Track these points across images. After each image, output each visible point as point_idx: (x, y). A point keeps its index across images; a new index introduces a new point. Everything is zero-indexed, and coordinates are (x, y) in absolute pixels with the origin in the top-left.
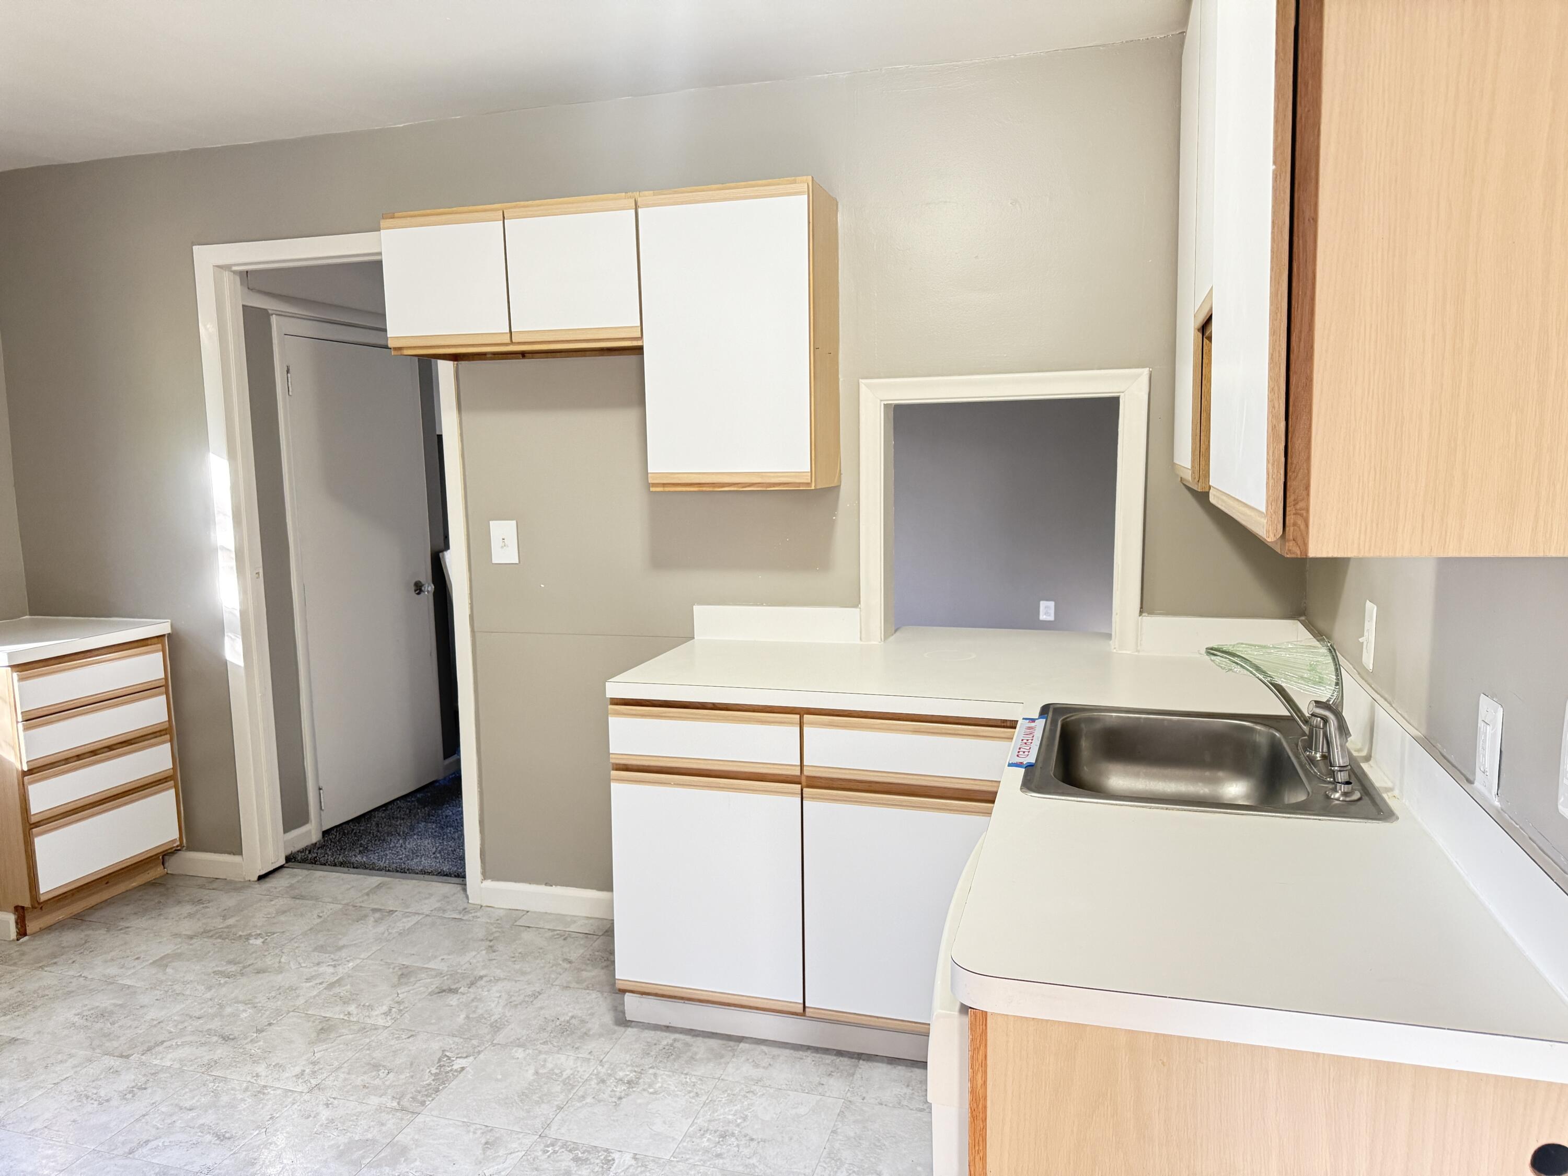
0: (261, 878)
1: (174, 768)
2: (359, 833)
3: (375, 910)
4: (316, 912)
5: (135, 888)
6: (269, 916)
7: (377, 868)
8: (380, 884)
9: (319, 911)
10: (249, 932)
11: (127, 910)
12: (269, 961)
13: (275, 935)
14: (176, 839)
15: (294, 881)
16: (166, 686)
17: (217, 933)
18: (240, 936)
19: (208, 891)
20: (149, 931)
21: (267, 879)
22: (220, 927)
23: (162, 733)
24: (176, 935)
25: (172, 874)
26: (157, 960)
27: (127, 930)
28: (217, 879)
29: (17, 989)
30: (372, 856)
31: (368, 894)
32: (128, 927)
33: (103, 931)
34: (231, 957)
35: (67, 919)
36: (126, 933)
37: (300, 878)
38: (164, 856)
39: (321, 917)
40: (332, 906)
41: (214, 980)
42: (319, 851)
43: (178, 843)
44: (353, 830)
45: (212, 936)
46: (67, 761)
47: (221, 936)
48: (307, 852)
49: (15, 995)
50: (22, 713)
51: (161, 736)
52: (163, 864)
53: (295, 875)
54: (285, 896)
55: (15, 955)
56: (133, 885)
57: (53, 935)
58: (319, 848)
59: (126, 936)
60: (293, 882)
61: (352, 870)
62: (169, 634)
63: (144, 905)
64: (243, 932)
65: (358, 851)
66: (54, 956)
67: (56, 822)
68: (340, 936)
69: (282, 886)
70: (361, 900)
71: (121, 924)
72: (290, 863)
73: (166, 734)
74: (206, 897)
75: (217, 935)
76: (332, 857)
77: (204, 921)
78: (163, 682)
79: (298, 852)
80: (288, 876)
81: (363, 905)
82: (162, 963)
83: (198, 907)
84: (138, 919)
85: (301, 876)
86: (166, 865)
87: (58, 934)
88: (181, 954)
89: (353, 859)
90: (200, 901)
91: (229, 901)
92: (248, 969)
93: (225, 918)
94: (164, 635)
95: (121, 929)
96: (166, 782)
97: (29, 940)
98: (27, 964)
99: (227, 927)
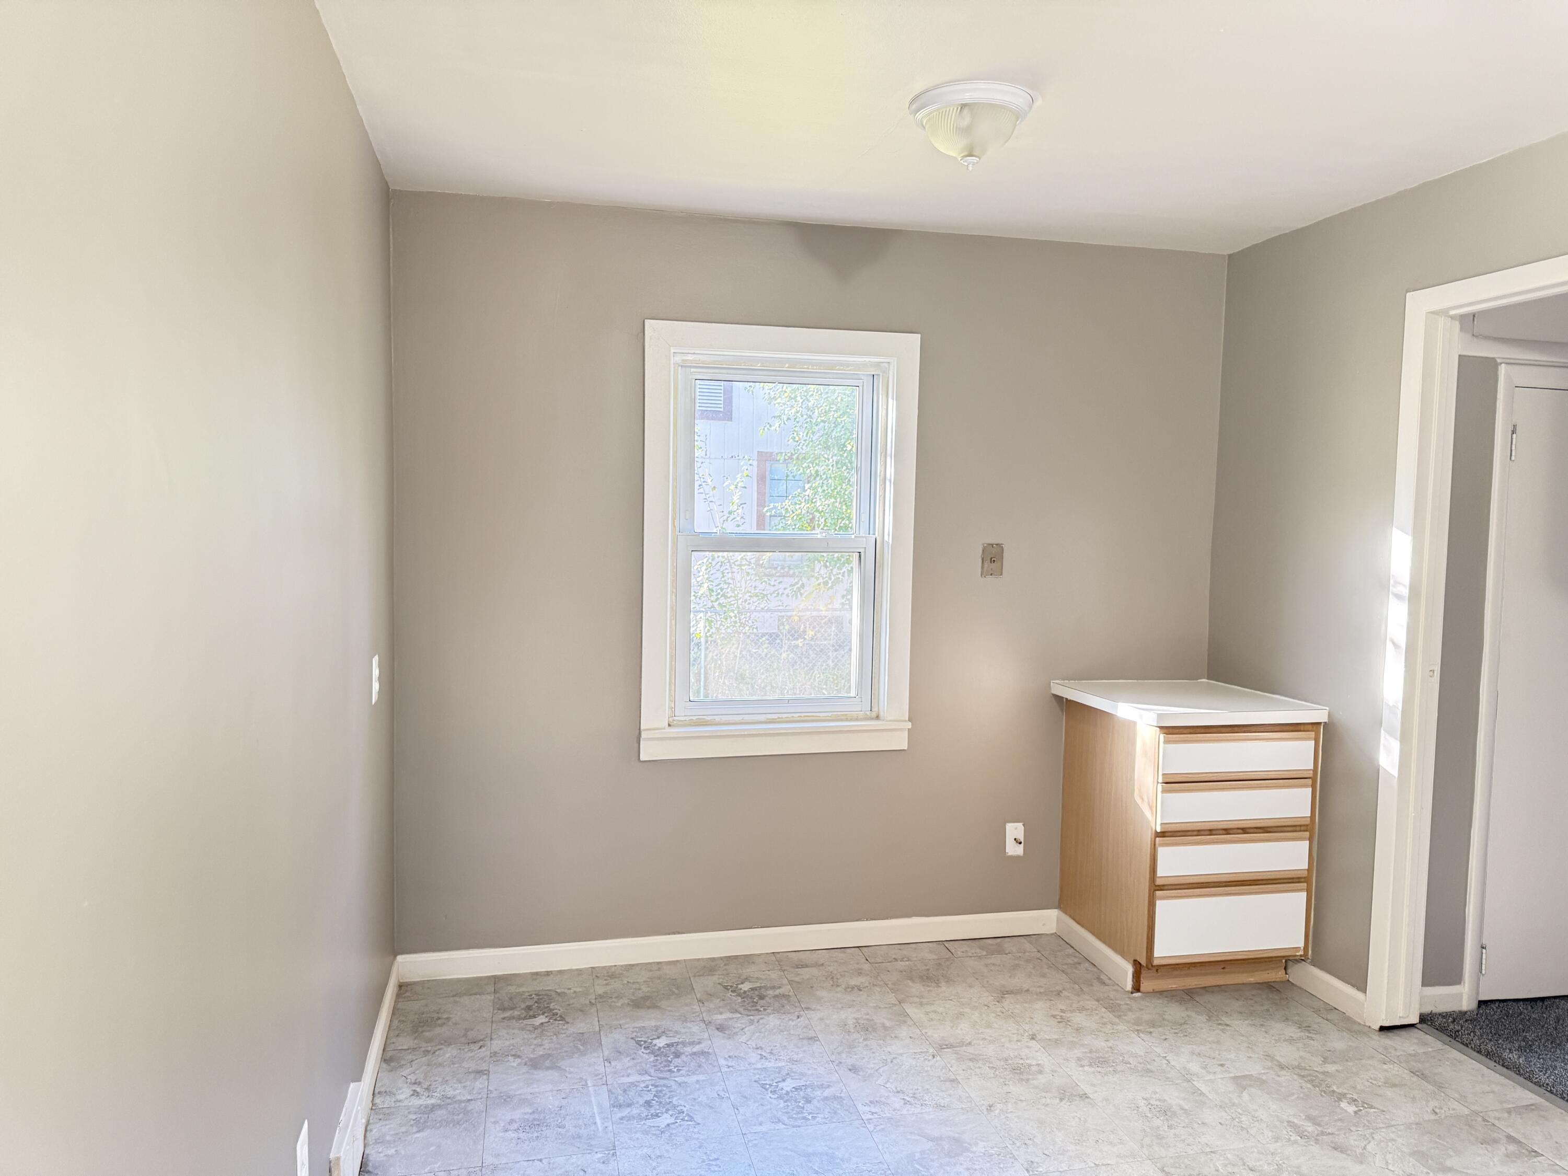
0: (1383, 1029)
1: (1309, 870)
2: (1528, 1020)
3: (1510, 1139)
4: (1433, 1104)
5: (1251, 984)
6: (1374, 1082)
7: (1534, 1080)
8: (1532, 1105)
9: (1437, 1105)
10: (1345, 1091)
11: (1236, 1005)
12: (1353, 1141)
13: (1373, 1110)
14: (1300, 948)
15: (1421, 1050)
16: (1314, 779)
17: (1310, 1075)
18: (1334, 1091)
19: (1320, 1020)
20: (1244, 1039)
21: (1390, 1034)
22: (1315, 1069)
23: (1302, 828)
24: (1269, 1057)
25: (1292, 984)
26: (1239, 1077)
27: (1225, 1027)
28: (1335, 1009)
29: (1110, 1044)
30: (1534, 1060)
31: (1509, 1112)
32: (1227, 1025)
33: (1204, 1018)
34: (1314, 1113)
35: (1180, 990)
36: (1223, 1031)
37: (1430, 1049)
38: (1286, 961)
39: (1436, 1113)
40: (1455, 1105)
41: (1285, 1132)
42: (1466, 1025)
43: (1301, 953)
44: (1521, 1014)
45: (1303, 1076)
46: (1199, 832)
47: (1312, 1081)
48: (1451, 1020)
49: (1106, 1049)
50: (1163, 774)
51: (1300, 831)
52: (1285, 969)
53: (1425, 1044)
54: (1404, 1065)
55: (1124, 1007)
56: (1250, 979)
57: (1160, 1001)
58: (1466, 1021)
59: (1223, 1034)
60: (1419, 1051)
61: (1499, 1067)
62: (1326, 722)
63: (1252, 1006)
64: (1338, 1088)
65: (1517, 1045)
66: (1153, 1024)
67: (1179, 891)
68: (1452, 1153)
69: (1404, 1051)
70: (1497, 1115)
71: (1223, 1019)
72: (1424, 1026)
73: (1307, 831)
74: (1315, 1026)
75: (1309, 1078)
76: (1479, 1039)
77: (1302, 1054)
78: (1310, 774)
79: (1440, 1014)
80: (1416, 1041)
81: (1496, 1123)
82: (1242, 1082)
83: (1303, 1034)
84: (1240, 1020)
85: (1432, 1048)
86: (1289, 971)
87: (1166, 1002)
88: (1264, 1082)
89: (1506, 1054)
90: (1308, 1028)
91: (1338, 1042)
92: (1324, 1137)
93: (1325, 1060)
94: (1320, 723)
95: (1220, 1024)
96: (1299, 882)
97: (1141, 997)
98: (1128, 1022)
99: (1324, 1073)
